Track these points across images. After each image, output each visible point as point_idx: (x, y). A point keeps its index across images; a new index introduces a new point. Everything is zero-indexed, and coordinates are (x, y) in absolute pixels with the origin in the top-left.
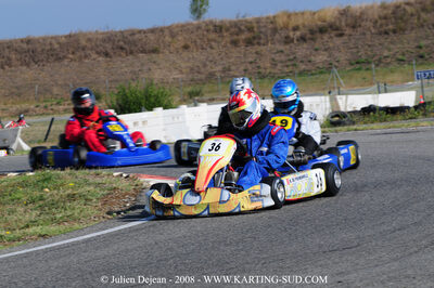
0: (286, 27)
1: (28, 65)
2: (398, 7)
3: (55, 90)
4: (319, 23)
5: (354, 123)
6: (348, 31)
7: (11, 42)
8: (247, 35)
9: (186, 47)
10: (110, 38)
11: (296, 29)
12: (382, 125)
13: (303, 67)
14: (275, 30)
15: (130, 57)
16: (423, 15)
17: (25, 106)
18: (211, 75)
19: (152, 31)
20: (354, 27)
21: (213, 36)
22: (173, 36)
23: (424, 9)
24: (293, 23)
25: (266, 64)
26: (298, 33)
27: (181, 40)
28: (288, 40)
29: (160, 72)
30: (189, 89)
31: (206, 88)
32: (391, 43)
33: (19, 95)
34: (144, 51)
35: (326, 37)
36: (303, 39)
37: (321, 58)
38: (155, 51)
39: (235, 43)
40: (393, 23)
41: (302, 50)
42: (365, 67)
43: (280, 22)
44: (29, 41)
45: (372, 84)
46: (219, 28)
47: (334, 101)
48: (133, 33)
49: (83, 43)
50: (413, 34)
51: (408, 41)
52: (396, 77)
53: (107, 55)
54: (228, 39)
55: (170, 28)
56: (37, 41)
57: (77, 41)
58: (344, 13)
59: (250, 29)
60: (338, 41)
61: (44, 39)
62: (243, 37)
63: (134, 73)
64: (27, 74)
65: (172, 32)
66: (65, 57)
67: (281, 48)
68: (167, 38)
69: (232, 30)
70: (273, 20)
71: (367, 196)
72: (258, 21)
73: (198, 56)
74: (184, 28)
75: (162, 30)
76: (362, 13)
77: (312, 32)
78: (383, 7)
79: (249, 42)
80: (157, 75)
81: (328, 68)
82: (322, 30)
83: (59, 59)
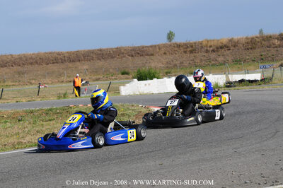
0: (207, 46)
1: (100, 60)
2: (252, 38)
3: (111, 70)
4: (220, 45)
5: (235, 86)
6: (232, 48)
7: (93, 50)
8: (191, 48)
9: (165, 53)
10: (134, 49)
11: (210, 47)
12: (248, 87)
13: (213, 62)
14: (202, 47)
15: (142, 57)
16: (263, 42)
17: (98, 77)
18: (175, 65)
19: (151, 46)
20: (234, 46)
21: (176, 49)
22: (160, 49)
23: (264, 40)
24: (209, 44)
25: (198, 61)
26: (211, 49)
27: (163, 50)
28: (207, 51)
29: (154, 64)
30: (166, 71)
31: (173, 70)
32: (250, 53)
33: (96, 72)
34: (148, 55)
35: (223, 50)
36: (213, 51)
37: (221, 59)
38: (152, 55)
39: (185, 52)
40: (251, 44)
41: (213, 56)
42: (239, 63)
43: (204, 43)
44: (101, 50)
45: (242, 70)
46: (179, 46)
47: (227, 77)
48: (143, 47)
49: (123, 51)
50: (259, 50)
51: (256, 53)
52: (252, 67)
53: (132, 56)
54: (182, 50)
55: (158, 45)
56: (104, 50)
57: (120, 50)
58: (231, 40)
59: (192, 47)
60: (228, 52)
61: (107, 49)
62: (189, 49)
63: (143, 63)
64: (100, 63)
65: (159, 47)
66: (115, 57)
67: (205, 54)
68: (158, 50)
69: (185, 47)
70: (201, 43)
71: (245, 117)
72: (195, 43)
73: (170, 57)
74: (164, 46)
75: (155, 46)
76: (238, 41)
77: (217, 48)
78: (247, 38)
79: (191, 52)
80: (153, 65)
81: (224, 63)
82: (221, 48)
83: (113, 58)
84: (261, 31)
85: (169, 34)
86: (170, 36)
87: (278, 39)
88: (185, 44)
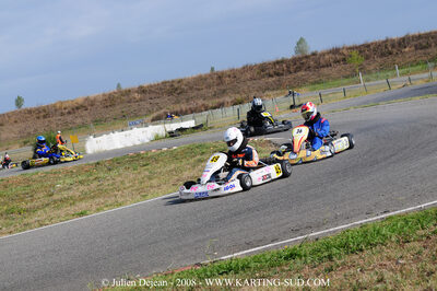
0: (60, 108)
2: (110, 94)
4: (76, 105)
6: (89, 108)
8: (44, 113)
9: (16, 122)
11: (66, 108)
13: (71, 125)
14: (55, 110)
16: (123, 98)
18: (29, 133)
20: (91, 106)
21: (27, 115)
22: (9, 117)
23: (122, 95)
24: (64, 106)
26: (67, 111)
27: (13, 119)
28: (62, 114)
35: (79, 111)
36: (69, 113)
37: (79, 121)
39: (38, 118)
40: (110, 101)
41: (69, 118)
43: (58, 106)
46: (30, 112)
51: (117, 110)
54: (35, 116)
55: (7, 113)
58: (86, 99)
59: (44, 111)
60: (85, 112)
62: (42, 114)
65: (8, 115)
67: (61, 118)
68: (7, 119)
69: (37, 112)
70: (54, 106)
73: (23, 125)
74: (13, 113)
76: (95, 99)
77: (73, 109)
78: (104, 95)
79: (45, 117)
82: (77, 108)
84: (119, 85)
85: (17, 101)
86: (19, 102)
87: (137, 92)
88: (37, 109)
